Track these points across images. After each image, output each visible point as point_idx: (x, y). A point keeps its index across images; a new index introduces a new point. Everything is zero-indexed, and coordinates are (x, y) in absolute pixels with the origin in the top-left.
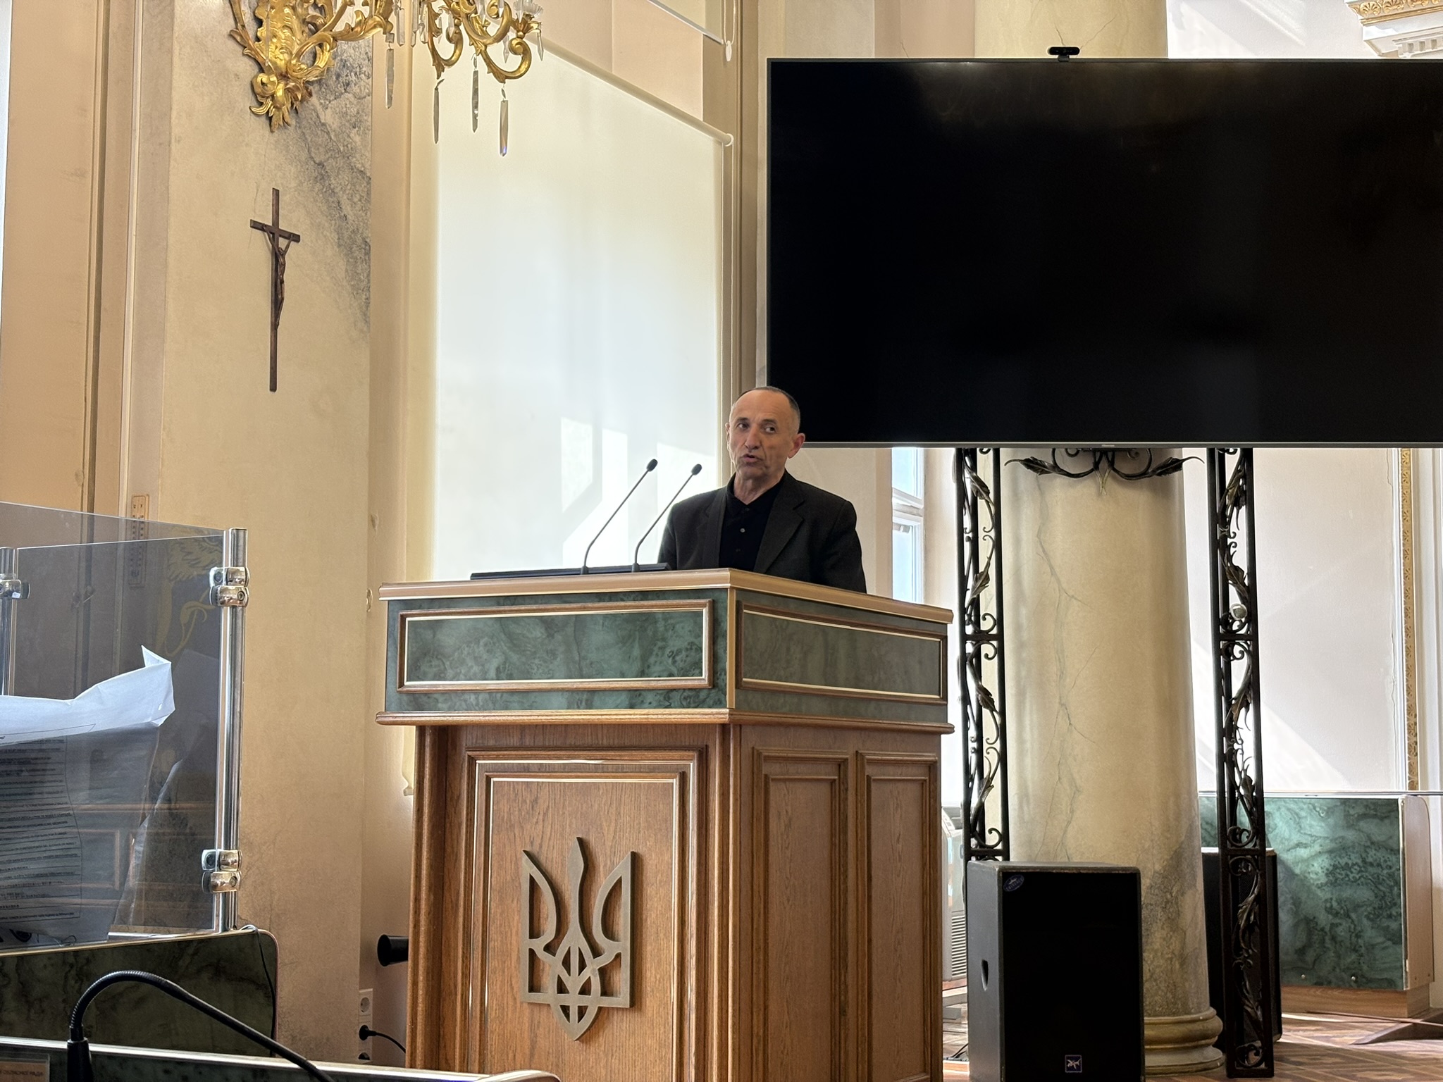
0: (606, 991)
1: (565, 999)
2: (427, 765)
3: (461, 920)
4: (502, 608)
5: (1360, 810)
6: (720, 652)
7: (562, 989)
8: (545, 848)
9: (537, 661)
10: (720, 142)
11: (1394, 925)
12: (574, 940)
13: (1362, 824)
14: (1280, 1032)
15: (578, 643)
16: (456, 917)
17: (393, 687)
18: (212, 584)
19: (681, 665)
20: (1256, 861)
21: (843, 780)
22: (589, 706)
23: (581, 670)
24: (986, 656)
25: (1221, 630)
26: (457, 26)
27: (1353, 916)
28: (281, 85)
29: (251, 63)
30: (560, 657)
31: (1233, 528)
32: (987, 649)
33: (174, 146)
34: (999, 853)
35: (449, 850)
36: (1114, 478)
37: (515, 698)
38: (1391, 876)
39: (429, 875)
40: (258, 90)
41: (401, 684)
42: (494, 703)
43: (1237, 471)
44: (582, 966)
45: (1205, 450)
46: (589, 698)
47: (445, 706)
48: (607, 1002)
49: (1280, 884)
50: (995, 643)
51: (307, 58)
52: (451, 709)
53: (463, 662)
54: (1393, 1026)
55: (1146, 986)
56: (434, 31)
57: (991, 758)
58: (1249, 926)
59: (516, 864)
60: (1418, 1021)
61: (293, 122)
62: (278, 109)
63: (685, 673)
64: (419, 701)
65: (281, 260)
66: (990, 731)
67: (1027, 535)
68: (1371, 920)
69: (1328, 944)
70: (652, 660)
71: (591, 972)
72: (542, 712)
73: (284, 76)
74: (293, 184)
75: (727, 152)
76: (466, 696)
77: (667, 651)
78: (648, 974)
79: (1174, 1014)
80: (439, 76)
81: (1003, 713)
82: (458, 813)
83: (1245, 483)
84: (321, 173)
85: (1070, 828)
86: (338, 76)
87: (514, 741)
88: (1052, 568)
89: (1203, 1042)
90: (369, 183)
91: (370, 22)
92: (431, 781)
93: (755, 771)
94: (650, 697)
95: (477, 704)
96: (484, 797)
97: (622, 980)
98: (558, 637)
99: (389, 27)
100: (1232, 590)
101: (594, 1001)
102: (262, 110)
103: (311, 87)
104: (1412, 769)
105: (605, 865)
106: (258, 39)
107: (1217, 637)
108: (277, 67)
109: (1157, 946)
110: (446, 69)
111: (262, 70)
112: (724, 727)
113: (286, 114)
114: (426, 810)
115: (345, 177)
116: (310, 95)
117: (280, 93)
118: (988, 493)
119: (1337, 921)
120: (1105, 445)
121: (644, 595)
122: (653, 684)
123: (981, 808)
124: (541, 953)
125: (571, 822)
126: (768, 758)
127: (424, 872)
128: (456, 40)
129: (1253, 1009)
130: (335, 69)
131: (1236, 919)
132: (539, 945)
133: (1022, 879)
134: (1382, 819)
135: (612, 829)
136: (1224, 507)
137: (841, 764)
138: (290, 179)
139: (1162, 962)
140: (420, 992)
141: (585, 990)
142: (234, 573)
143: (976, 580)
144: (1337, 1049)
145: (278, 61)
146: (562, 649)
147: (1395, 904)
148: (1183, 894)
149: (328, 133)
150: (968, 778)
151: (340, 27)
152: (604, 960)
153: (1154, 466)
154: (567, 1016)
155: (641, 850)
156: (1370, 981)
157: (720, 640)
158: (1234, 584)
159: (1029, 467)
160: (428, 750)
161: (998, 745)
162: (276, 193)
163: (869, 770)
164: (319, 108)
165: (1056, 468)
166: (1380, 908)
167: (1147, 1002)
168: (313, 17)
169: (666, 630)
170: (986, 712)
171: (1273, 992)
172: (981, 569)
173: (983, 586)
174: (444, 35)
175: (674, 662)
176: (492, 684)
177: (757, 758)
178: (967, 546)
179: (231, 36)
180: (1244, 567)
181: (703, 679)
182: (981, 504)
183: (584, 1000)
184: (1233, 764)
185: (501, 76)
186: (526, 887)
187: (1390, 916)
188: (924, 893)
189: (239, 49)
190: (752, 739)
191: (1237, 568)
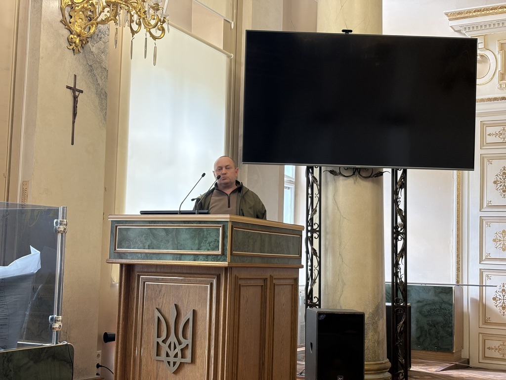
0: (183, 356)
1: (169, 359)
2: (123, 277)
3: (133, 331)
4: (151, 225)
5: (440, 290)
6: (226, 243)
7: (168, 355)
8: (163, 307)
9: (162, 243)
10: (229, 57)
11: (450, 330)
12: (172, 339)
13: (440, 295)
14: (411, 367)
15: (177, 238)
16: (132, 330)
17: (113, 251)
18: (55, 225)
19: (212, 247)
20: (404, 310)
21: (266, 285)
22: (180, 260)
23: (177, 247)
24: (315, 237)
25: (394, 231)
26: (139, 19)
27: (436, 326)
28: (78, 39)
29: (68, 31)
30: (171, 242)
31: (399, 196)
32: (315, 235)
33: (40, 60)
34: (317, 305)
35: (130, 306)
36: (360, 177)
37: (155, 256)
38: (449, 313)
39: (123, 315)
40: (70, 40)
41: (115, 250)
42: (147, 257)
43: (401, 176)
44: (175, 348)
45: (391, 169)
46: (180, 257)
47: (130, 258)
48: (183, 360)
49: (412, 315)
50: (318, 233)
51: (87, 29)
52: (132, 259)
53: (137, 243)
54: (449, 365)
55: (366, 351)
56: (132, 21)
57: (316, 273)
58: (401, 332)
59: (153, 312)
60: (457, 363)
61: (82, 51)
62: (77, 47)
63: (213, 249)
64: (121, 255)
65: (76, 99)
66: (315, 263)
67: (330, 196)
68: (442, 328)
69: (428, 335)
70: (202, 244)
71: (178, 350)
72: (164, 261)
73: (79, 36)
74: (81, 73)
75: (231, 60)
76: (138, 255)
77: (207, 242)
78: (198, 351)
79: (375, 361)
80: (133, 37)
81: (320, 257)
82: (133, 294)
83: (404, 180)
84: (91, 69)
85: (342, 297)
86: (98, 35)
87: (154, 270)
88: (338, 208)
89: (384, 371)
90: (107, 72)
91: (110, 18)
92: (125, 283)
93: (236, 283)
94: (201, 257)
95: (141, 257)
96: (143, 289)
97: (189, 353)
98: (170, 235)
99: (116, 20)
100: (399, 217)
101: (179, 360)
102: (71, 47)
103: (88, 39)
104: (458, 276)
105: (184, 314)
106: (70, 23)
107: (393, 233)
108: (77, 33)
109: (370, 338)
110: (135, 34)
111: (71, 34)
112: (226, 268)
113: (79, 49)
114: (122, 293)
115: (99, 70)
116: (88, 42)
117: (77, 41)
118: (317, 182)
119: (431, 328)
120: (357, 166)
121: (200, 222)
122: (202, 253)
123: (312, 290)
124: (161, 343)
125: (173, 299)
126: (240, 279)
127: (121, 314)
128: (139, 24)
129: (402, 360)
130: (97, 33)
131: (397, 329)
132: (160, 340)
133: (325, 316)
134: (447, 293)
135: (187, 301)
136: (397, 189)
137: (265, 280)
138: (80, 71)
139: (371, 343)
140: (119, 355)
141: (176, 356)
142: (63, 221)
143: (312, 211)
144: (429, 373)
145: (77, 31)
146: (171, 239)
147: (451, 323)
148: (379, 320)
149: (94, 55)
150: (308, 279)
151: (99, 20)
152: (183, 346)
153: (373, 174)
154: (169, 365)
155: (196, 309)
156: (441, 349)
157: (225, 239)
158: (399, 215)
159: (331, 173)
160: (124, 272)
161: (318, 268)
162: (75, 76)
163: (274, 281)
164: (91, 46)
165: (340, 173)
166: (446, 324)
167: (366, 357)
168: (90, 15)
169: (207, 235)
170: (314, 257)
171: (408, 353)
172: (314, 208)
173: (315, 213)
174: (135, 22)
175: (210, 246)
176: (147, 251)
177: (237, 278)
178: (309, 199)
179: (61, 22)
180: (403, 209)
181: (219, 252)
182: (315, 185)
183: (175, 360)
184: (397, 276)
185: (155, 38)
186: (156, 320)
187: (449, 327)
188: (292, 323)
189: (64, 26)
190: (235, 272)
191: (400, 210)
